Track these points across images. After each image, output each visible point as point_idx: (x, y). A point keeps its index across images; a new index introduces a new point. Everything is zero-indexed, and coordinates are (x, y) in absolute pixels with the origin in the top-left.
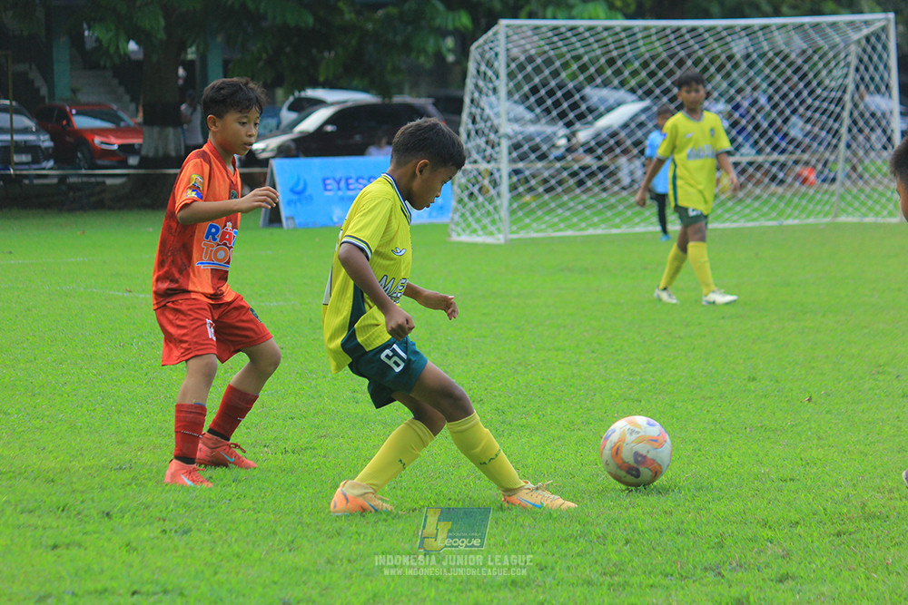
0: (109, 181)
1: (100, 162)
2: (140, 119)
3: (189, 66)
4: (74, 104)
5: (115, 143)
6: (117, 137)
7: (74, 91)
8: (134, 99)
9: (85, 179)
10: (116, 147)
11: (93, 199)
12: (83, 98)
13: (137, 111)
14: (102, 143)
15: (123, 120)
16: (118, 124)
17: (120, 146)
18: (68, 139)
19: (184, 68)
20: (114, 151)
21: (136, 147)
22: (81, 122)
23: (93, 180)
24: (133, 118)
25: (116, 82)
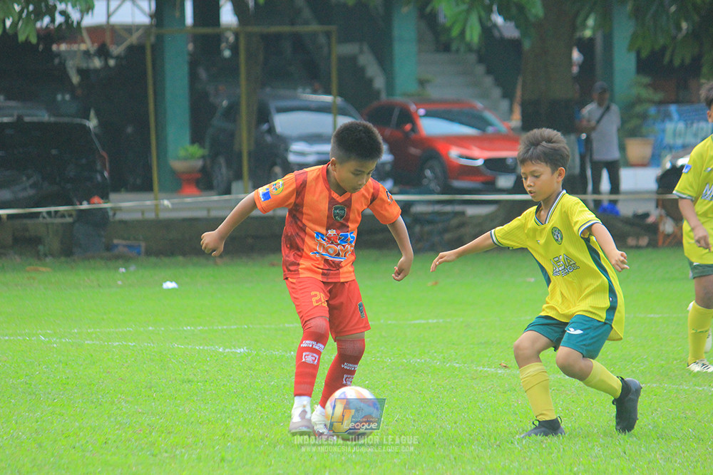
0: (471, 211)
1: (457, 184)
2: (516, 121)
3: (586, 47)
4: (422, 101)
5: (479, 157)
6: (482, 148)
7: (422, 83)
8: (508, 94)
9: (437, 208)
10: (480, 162)
11: (448, 236)
12: (434, 92)
13: (511, 111)
14: (461, 156)
15: (488, 123)
16: (483, 130)
17: (488, 162)
18: (413, 151)
19: (580, 51)
20: (477, 168)
21: (510, 162)
22: (431, 127)
23: (448, 208)
24: (505, 119)
25: (480, 69)
